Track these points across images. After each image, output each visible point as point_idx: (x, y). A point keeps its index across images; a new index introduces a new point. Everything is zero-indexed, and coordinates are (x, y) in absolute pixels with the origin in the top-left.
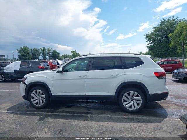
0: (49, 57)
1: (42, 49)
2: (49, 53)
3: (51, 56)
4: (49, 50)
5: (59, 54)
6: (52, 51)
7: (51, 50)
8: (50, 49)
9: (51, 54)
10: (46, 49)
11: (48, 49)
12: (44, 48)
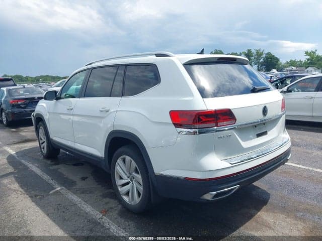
0: (258, 67)
1: (247, 52)
2: (258, 59)
3: (262, 64)
4: (259, 54)
5: (277, 60)
6: (264, 56)
7: (262, 54)
8: (261, 51)
9: (262, 60)
10: (253, 51)
11: (257, 52)
12: (249, 51)
